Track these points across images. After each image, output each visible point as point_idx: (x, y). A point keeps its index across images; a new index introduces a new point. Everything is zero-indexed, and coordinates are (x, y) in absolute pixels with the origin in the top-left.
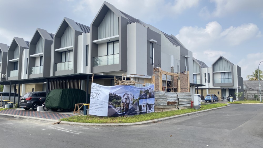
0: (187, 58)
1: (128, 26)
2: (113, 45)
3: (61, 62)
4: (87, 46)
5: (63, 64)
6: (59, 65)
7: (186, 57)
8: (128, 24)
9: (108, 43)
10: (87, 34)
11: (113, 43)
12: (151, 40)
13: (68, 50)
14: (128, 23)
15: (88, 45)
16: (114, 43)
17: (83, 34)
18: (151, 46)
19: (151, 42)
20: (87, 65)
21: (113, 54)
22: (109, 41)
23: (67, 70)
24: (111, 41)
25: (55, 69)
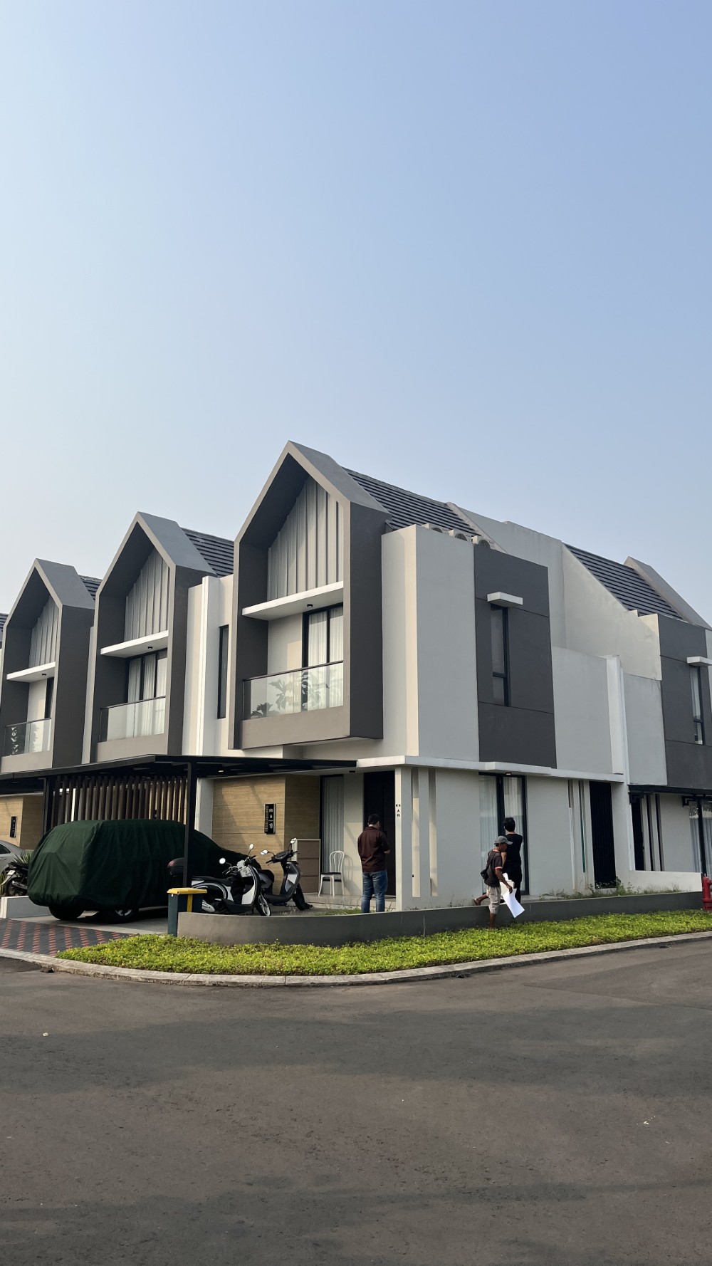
0: (700, 668)
1: (387, 539)
2: (325, 623)
3: (124, 700)
4: (224, 629)
5: (130, 708)
6: (114, 713)
7: (692, 665)
8: (384, 533)
9: (309, 614)
10: (222, 579)
11: (325, 614)
12: (492, 597)
13: (150, 650)
14: (385, 529)
15: (227, 626)
16: (332, 613)
17: (206, 580)
18: (495, 621)
19: (495, 606)
20: (220, 715)
21: (325, 662)
22: (310, 608)
23: (146, 737)
24: (315, 607)
25: (100, 733)
